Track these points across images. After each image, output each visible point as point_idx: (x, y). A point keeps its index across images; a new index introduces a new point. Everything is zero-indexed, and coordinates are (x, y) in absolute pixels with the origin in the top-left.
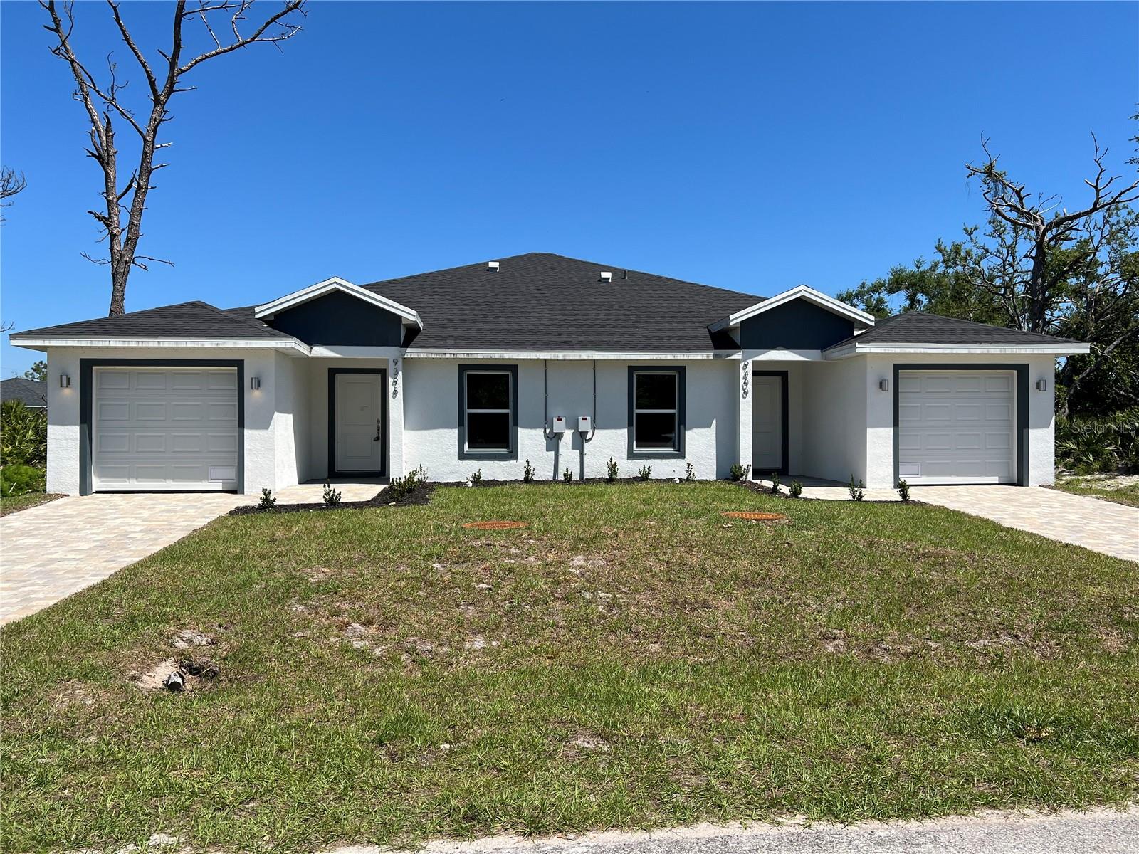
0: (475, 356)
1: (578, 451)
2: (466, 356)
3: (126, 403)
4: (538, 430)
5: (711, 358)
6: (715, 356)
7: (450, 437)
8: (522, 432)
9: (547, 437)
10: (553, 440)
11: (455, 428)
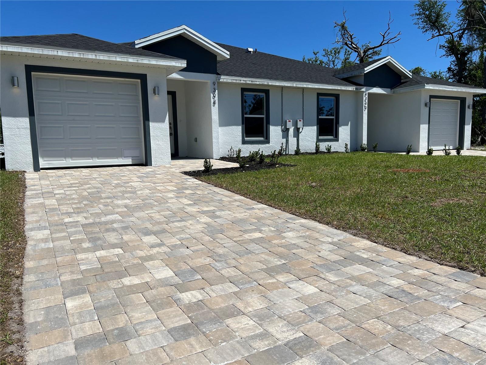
0: (255, 83)
1: (296, 138)
2: (251, 82)
3: (59, 102)
4: (279, 127)
5: (355, 90)
6: (356, 89)
7: (237, 131)
8: (272, 128)
9: (283, 131)
10: (285, 131)
11: (240, 125)
